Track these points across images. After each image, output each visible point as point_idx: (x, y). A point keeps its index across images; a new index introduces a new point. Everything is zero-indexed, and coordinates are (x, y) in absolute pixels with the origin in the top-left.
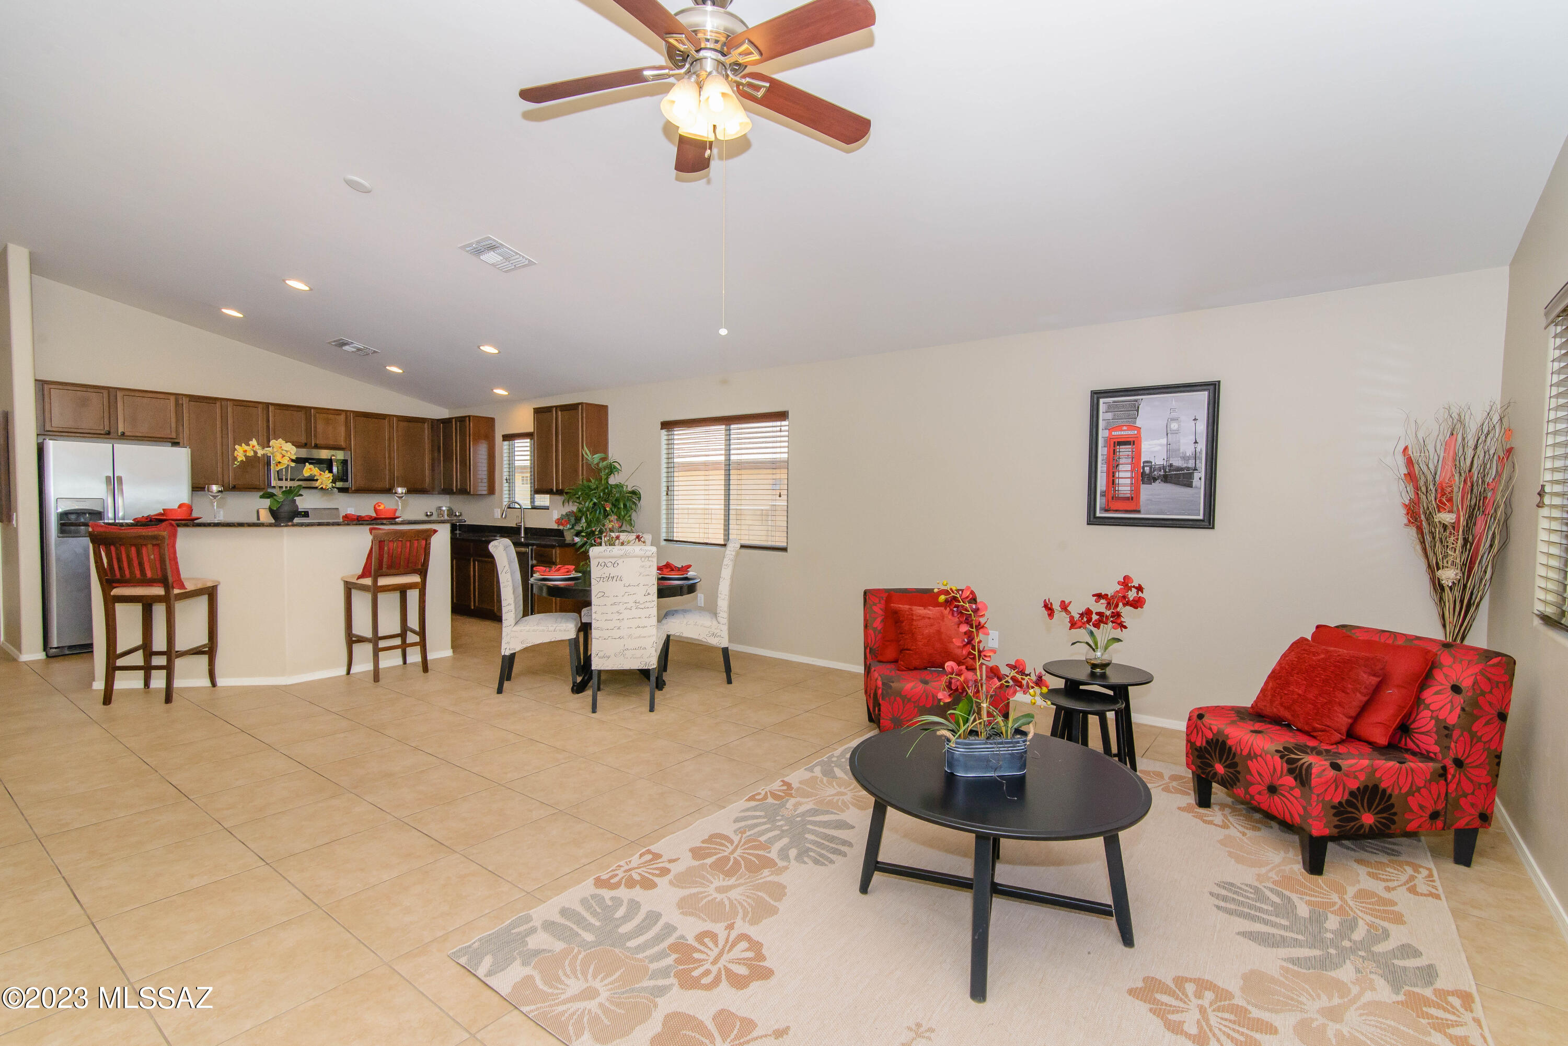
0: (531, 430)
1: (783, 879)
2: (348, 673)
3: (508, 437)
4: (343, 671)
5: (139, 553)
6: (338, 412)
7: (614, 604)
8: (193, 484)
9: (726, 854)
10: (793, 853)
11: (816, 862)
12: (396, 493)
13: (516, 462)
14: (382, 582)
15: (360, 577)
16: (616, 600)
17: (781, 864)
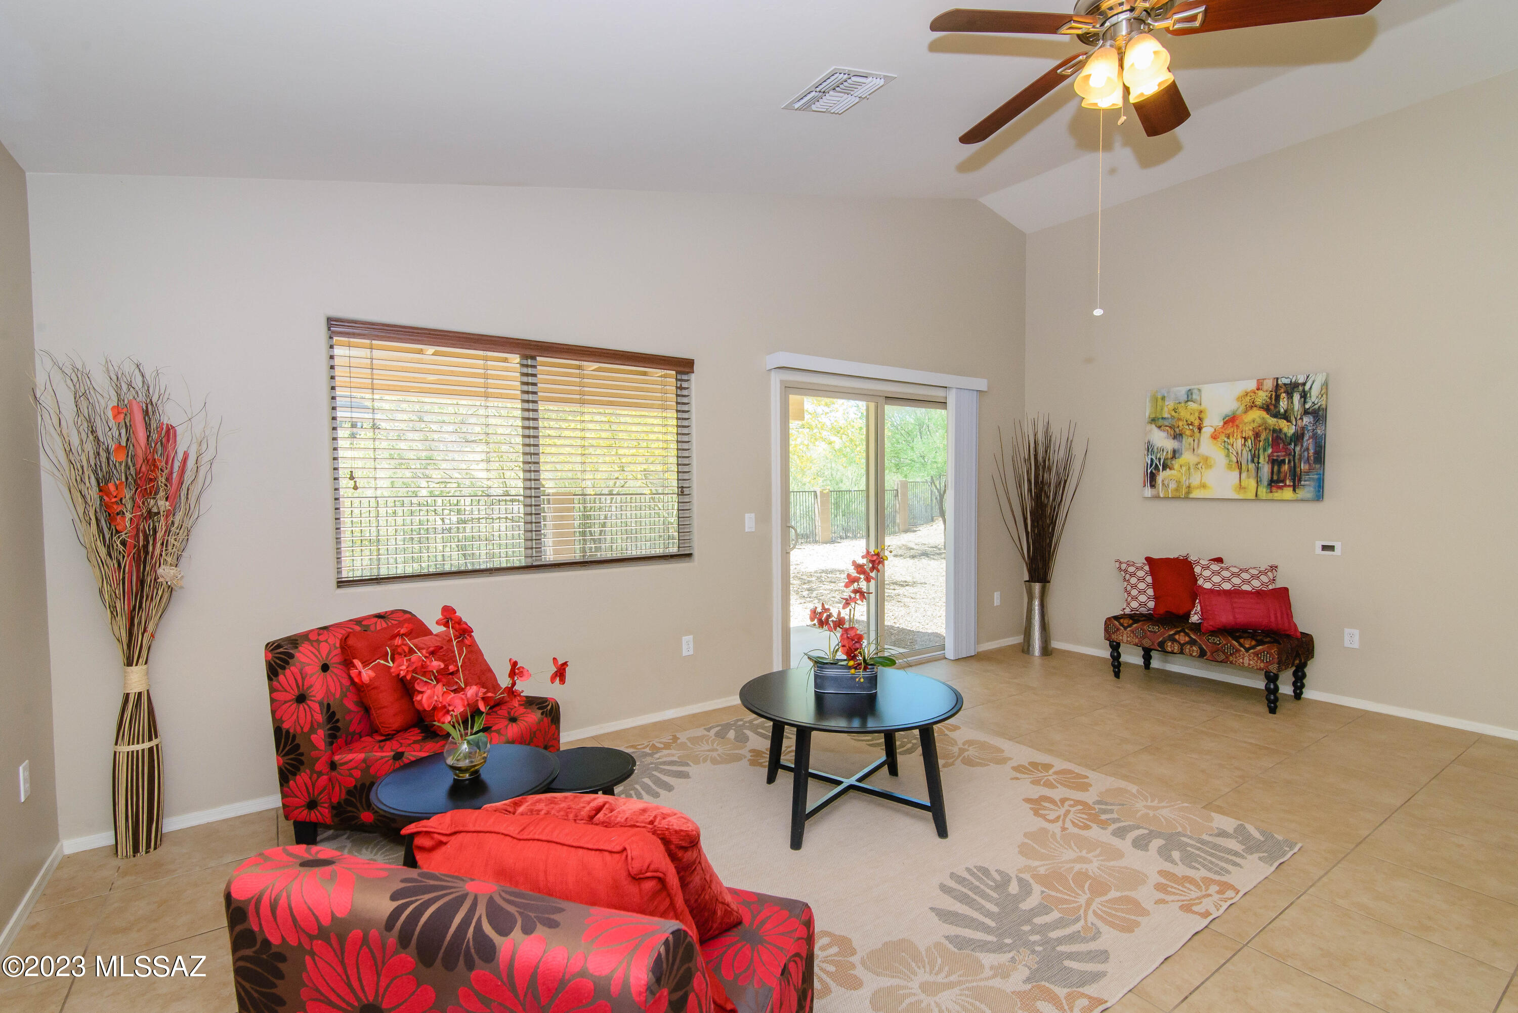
1: (1022, 861)
9: (1098, 900)
10: (1014, 888)
11: (985, 871)
17: (1026, 876)
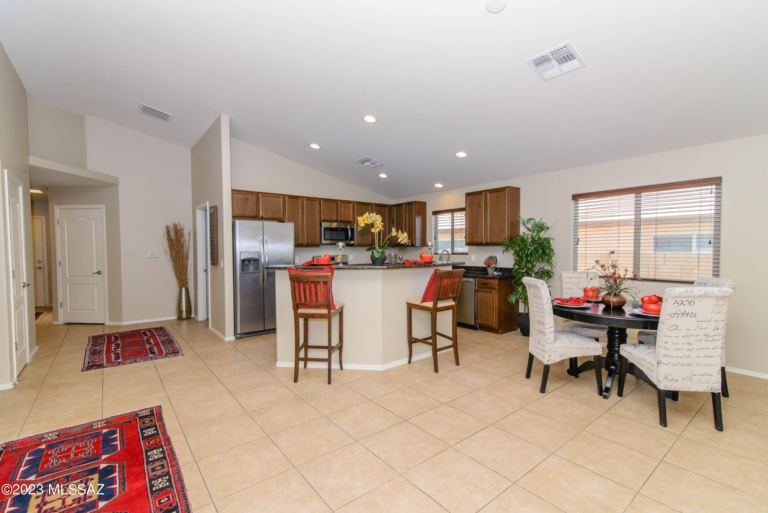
0: (464, 206)
2: (410, 362)
3: (435, 213)
4: (406, 360)
5: (316, 287)
6: (349, 202)
7: (686, 336)
8: (295, 243)
12: (428, 246)
13: (455, 226)
14: (441, 304)
15: (422, 302)
16: (689, 333)
